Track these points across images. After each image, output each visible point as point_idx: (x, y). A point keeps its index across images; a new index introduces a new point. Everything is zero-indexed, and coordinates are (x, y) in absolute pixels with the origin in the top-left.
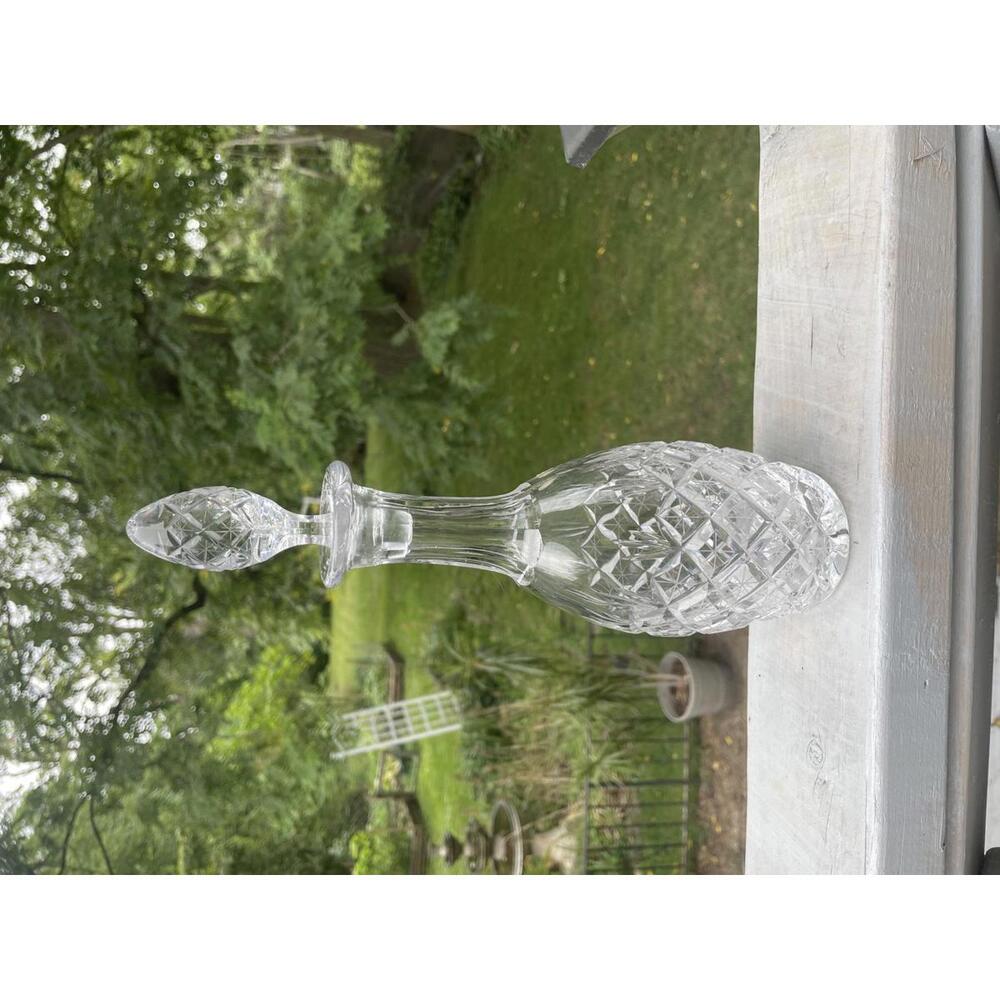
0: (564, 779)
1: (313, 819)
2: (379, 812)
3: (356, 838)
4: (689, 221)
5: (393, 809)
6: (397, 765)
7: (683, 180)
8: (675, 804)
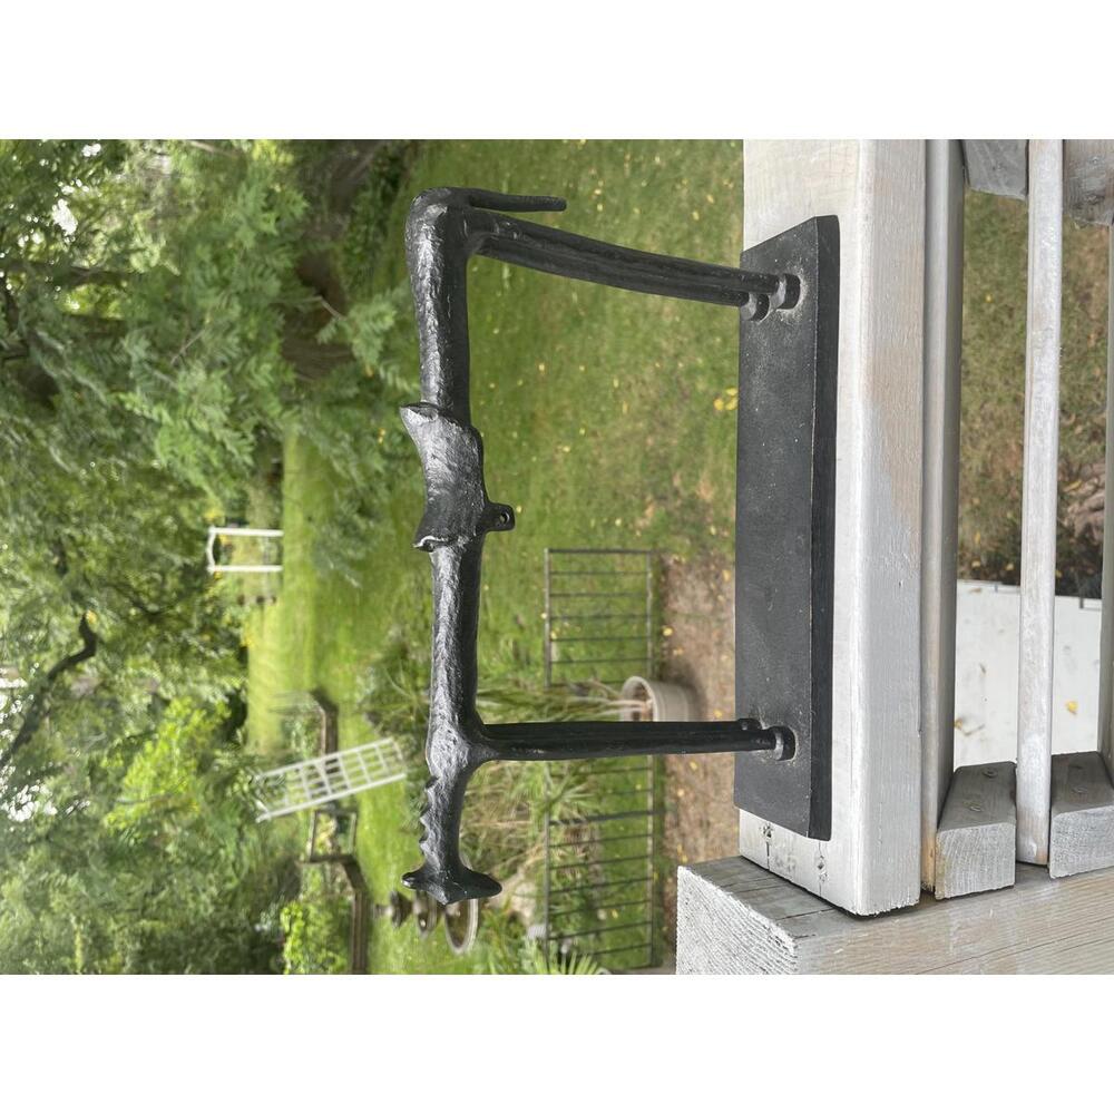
0: (522, 822)
1: (234, 893)
2: (312, 878)
3: (286, 910)
4: (643, 213)
5: (328, 874)
6: (332, 824)
7: (636, 167)
8: (640, 836)
